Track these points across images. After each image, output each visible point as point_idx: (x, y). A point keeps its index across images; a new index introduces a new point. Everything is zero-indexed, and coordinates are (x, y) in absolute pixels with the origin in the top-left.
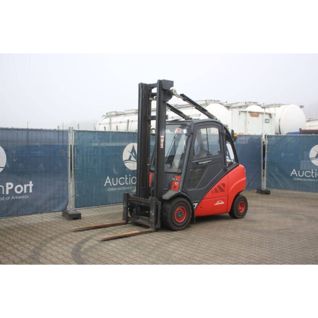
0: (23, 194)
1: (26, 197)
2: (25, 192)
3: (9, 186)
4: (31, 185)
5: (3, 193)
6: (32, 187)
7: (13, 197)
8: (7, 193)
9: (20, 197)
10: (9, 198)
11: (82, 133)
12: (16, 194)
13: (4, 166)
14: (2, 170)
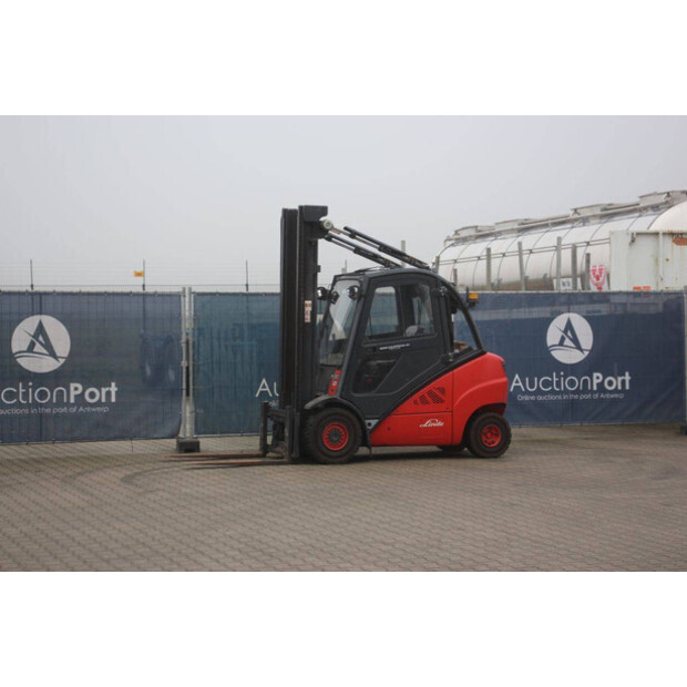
0: (99, 403)
1: (105, 409)
2: (103, 400)
4: (113, 389)
5: (65, 400)
7: (81, 409)
9: (94, 409)
10: (75, 410)
11: (209, 297)
12: (87, 405)
13: (66, 355)
14: (62, 361)
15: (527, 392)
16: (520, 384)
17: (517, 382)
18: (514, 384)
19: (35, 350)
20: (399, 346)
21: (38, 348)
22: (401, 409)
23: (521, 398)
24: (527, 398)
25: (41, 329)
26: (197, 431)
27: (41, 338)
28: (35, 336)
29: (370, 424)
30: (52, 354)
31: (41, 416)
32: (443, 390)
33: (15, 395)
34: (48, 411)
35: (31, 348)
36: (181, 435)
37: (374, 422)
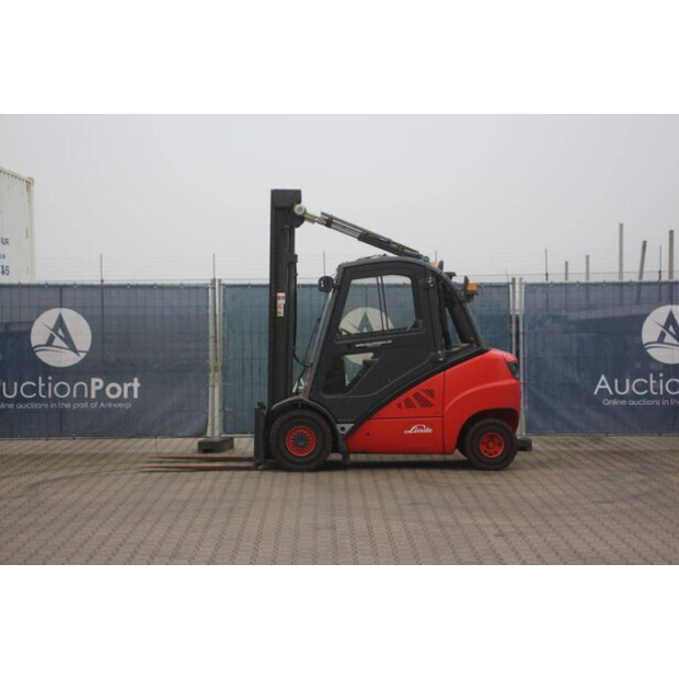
0: (121, 399)
1: (128, 406)
2: (126, 396)
3: (97, 383)
4: (136, 384)
5: (86, 396)
6: (139, 388)
7: (102, 404)
8: (93, 396)
9: (115, 405)
10: (95, 405)
11: (239, 289)
12: (108, 400)
13: (87, 349)
14: (83, 355)
15: (616, 396)
16: (607, 386)
17: (603, 384)
18: (599, 386)
19: (55, 343)
20: (379, 343)
21: (57, 341)
22: (384, 412)
23: (607, 402)
24: (615, 402)
25: (60, 322)
26: (225, 431)
27: (60, 332)
28: (55, 330)
29: (343, 429)
30: (73, 348)
31: (62, 411)
32: (431, 393)
33: (35, 389)
34: (68, 406)
35: (50, 342)
36: (209, 433)
37: (348, 427)
